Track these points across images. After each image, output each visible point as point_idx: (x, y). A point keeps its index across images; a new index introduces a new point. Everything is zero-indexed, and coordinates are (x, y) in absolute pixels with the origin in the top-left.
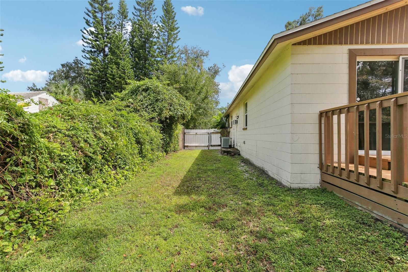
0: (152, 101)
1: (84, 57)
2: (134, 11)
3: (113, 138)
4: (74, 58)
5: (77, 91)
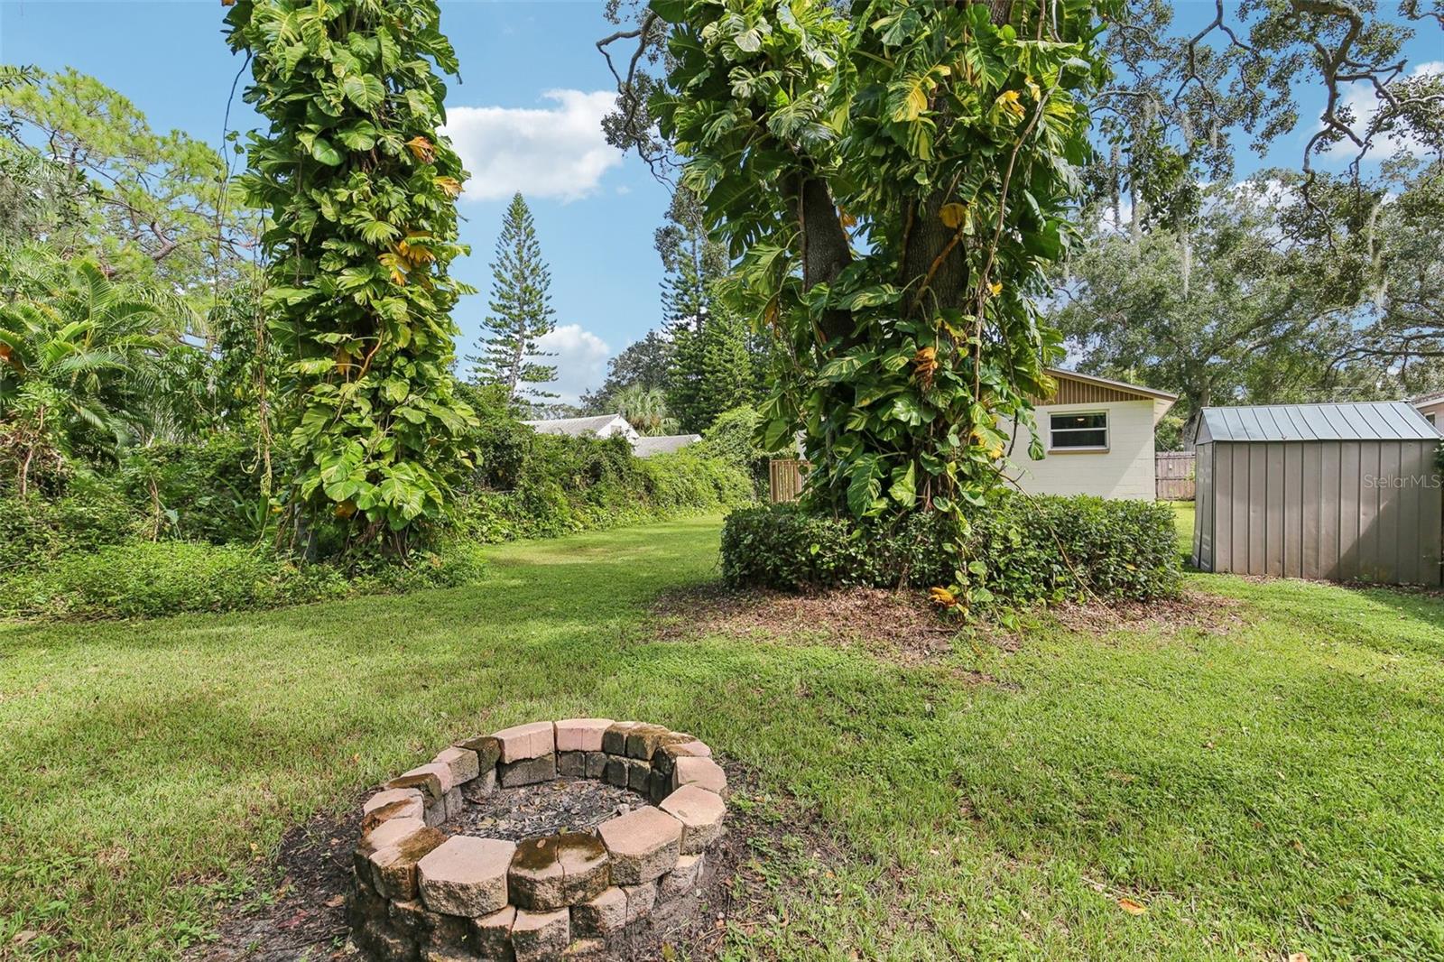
1: (664, 329)
3: (693, 483)
4: (648, 332)
5: (655, 401)
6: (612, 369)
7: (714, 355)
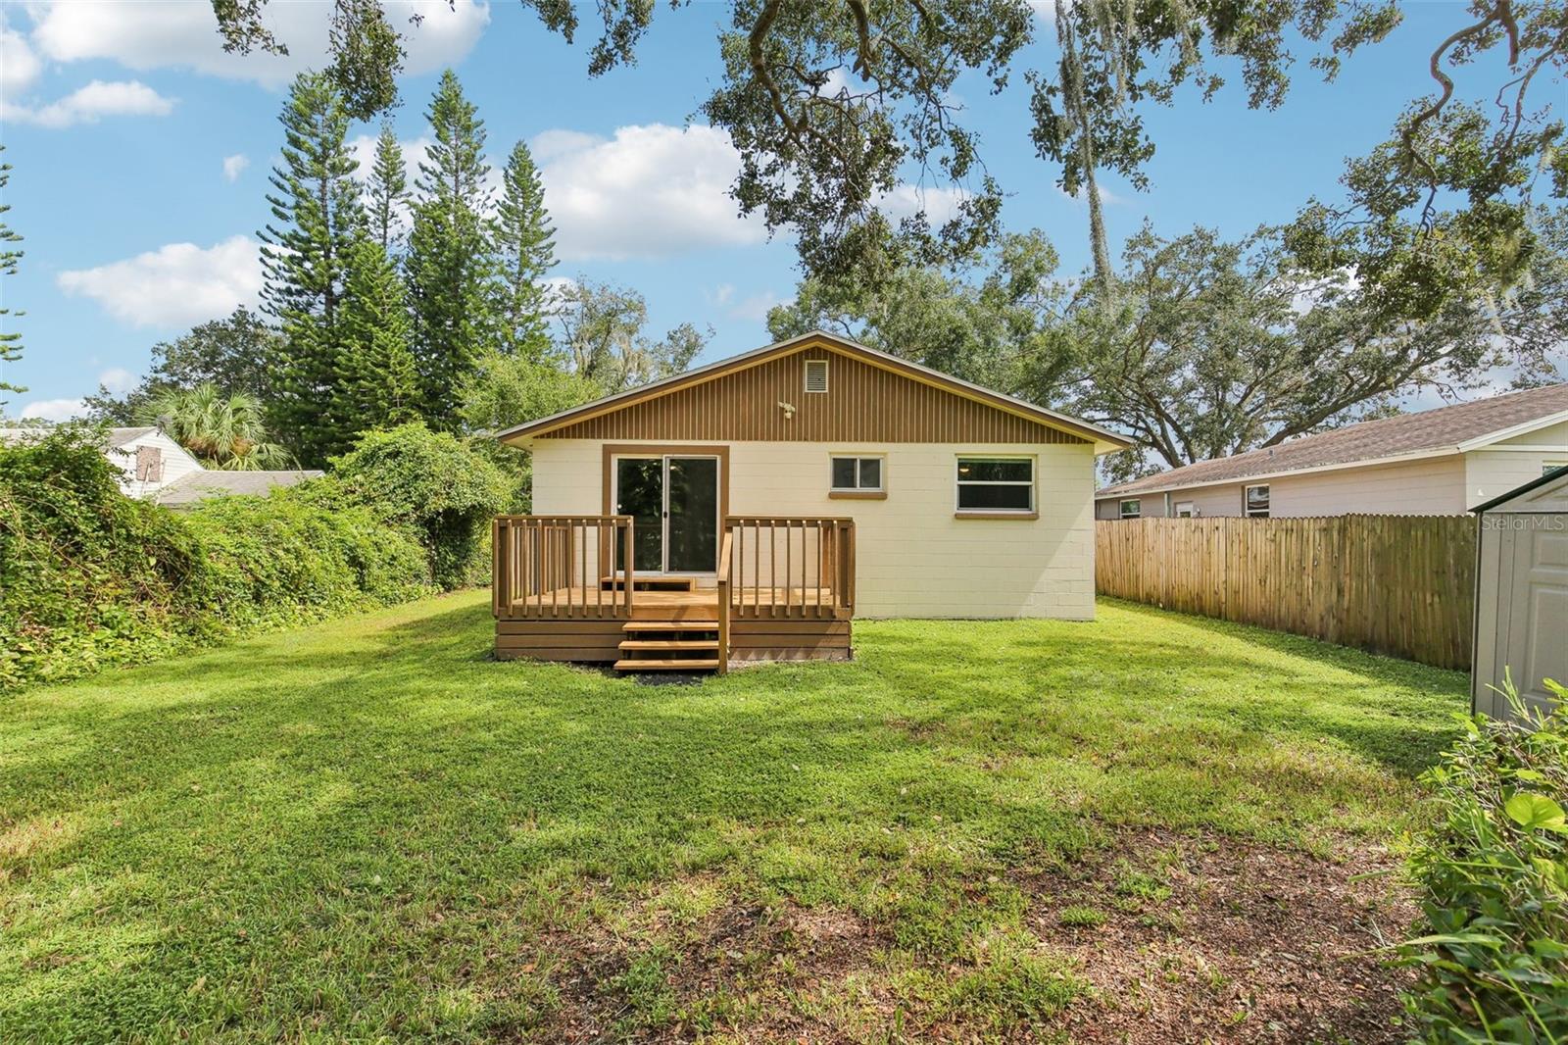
0: (405, 479)
1: (267, 308)
2: (420, 176)
3: (299, 557)
4: (235, 308)
5: (241, 414)
6: (162, 361)
7: (353, 352)
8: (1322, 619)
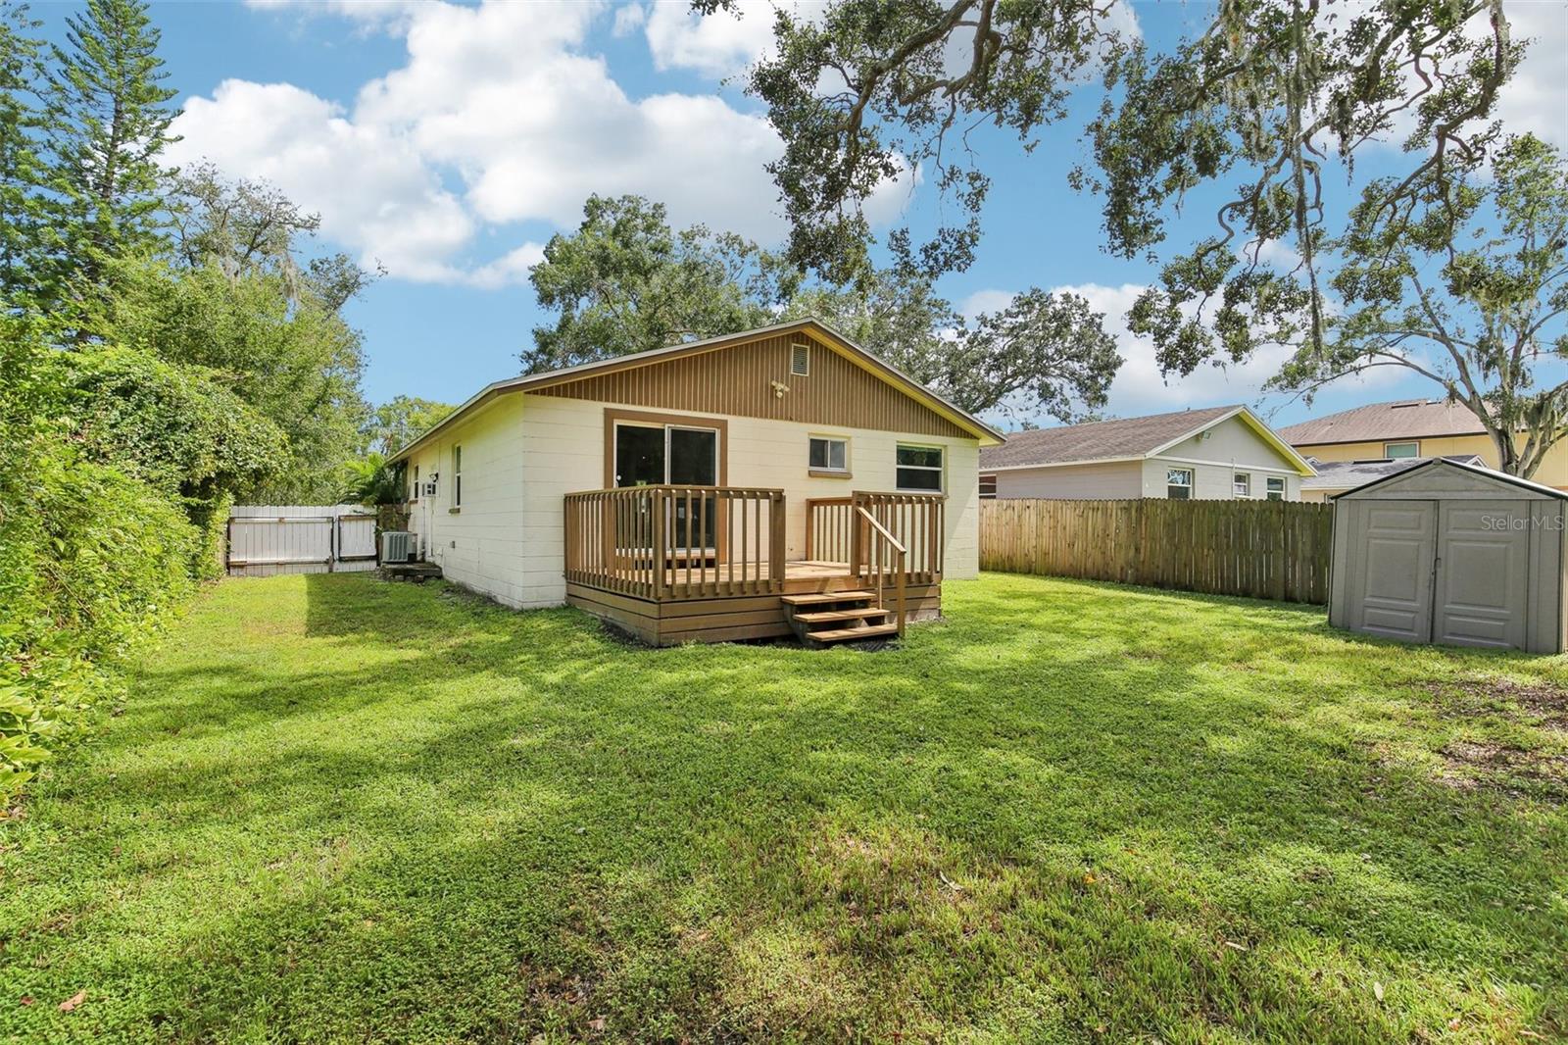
0: (153, 428)
8: (1122, 569)
